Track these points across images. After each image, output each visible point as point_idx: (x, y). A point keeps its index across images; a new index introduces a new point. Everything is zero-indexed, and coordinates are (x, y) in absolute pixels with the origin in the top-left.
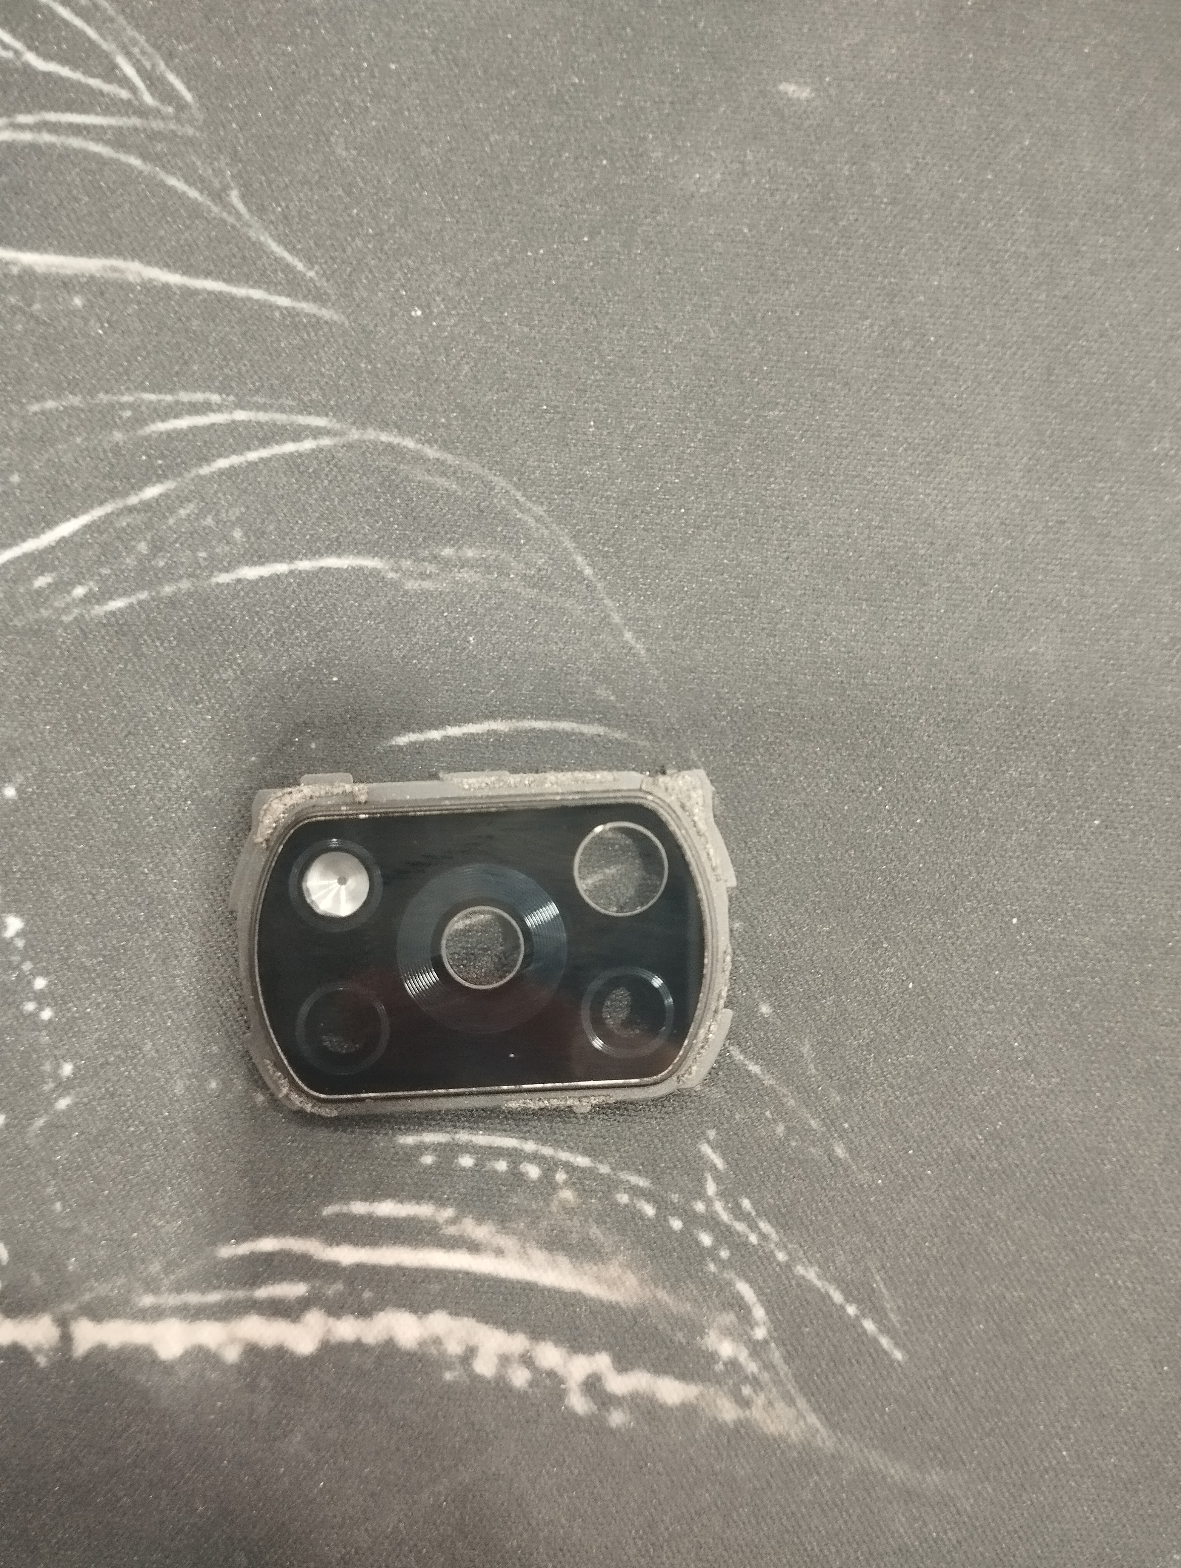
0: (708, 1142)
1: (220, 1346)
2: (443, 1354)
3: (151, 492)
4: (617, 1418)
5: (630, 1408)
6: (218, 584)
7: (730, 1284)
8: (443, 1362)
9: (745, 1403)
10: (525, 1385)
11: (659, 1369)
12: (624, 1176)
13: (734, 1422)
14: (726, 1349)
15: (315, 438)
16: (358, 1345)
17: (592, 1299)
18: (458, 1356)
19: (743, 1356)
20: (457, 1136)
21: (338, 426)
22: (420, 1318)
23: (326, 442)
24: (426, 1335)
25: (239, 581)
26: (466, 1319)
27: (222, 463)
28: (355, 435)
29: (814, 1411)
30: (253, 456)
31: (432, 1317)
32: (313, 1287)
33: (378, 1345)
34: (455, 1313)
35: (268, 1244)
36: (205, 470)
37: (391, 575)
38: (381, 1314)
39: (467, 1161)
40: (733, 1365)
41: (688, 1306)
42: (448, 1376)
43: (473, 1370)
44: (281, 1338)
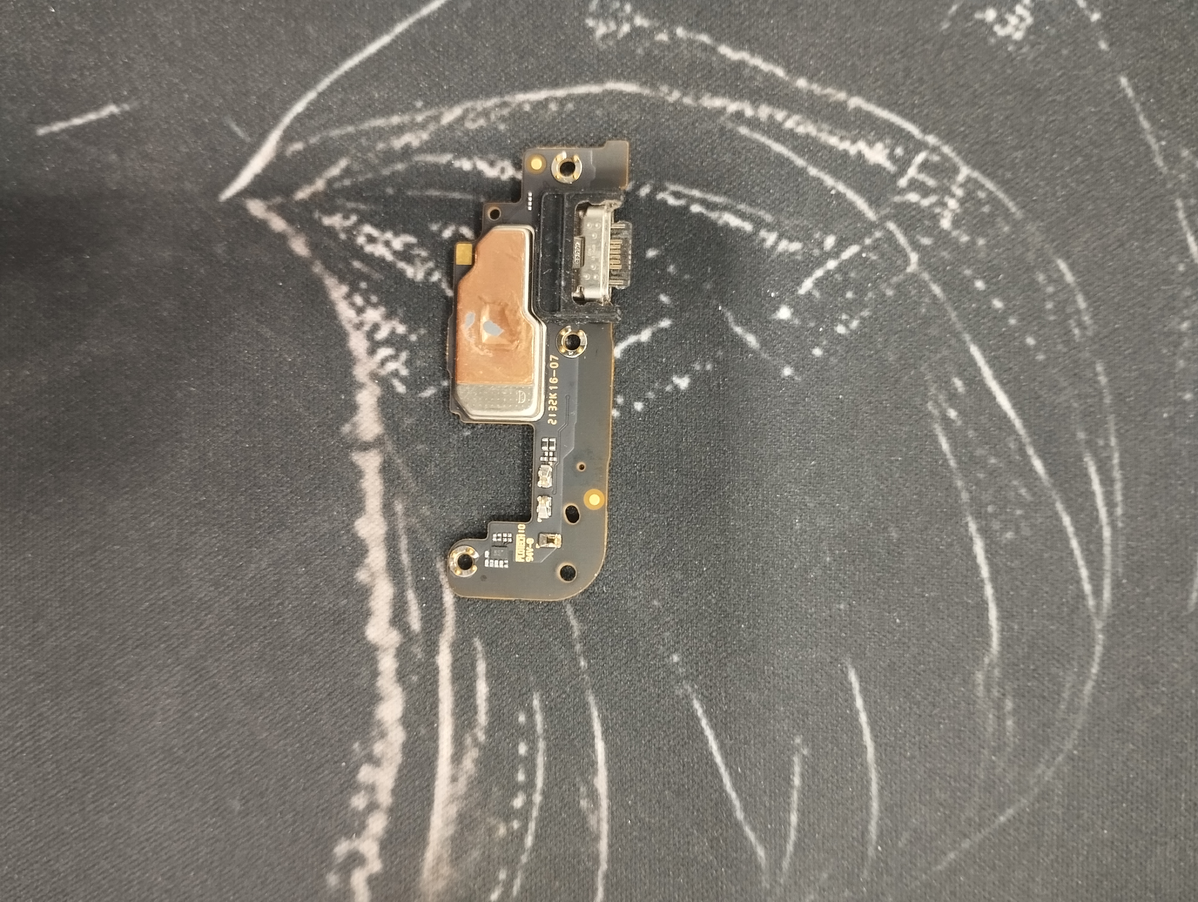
2: (374, 739)
5: (341, 889)
8: (367, 740)
10: (352, 806)
15: (1093, 593)
17: (422, 855)
20: (541, 740)
22: (399, 720)
26: (400, 755)
32: (418, 635)
33: (377, 689)
34: (405, 747)
38: (400, 690)
42: (356, 745)
43: (361, 765)
44: (377, 613)
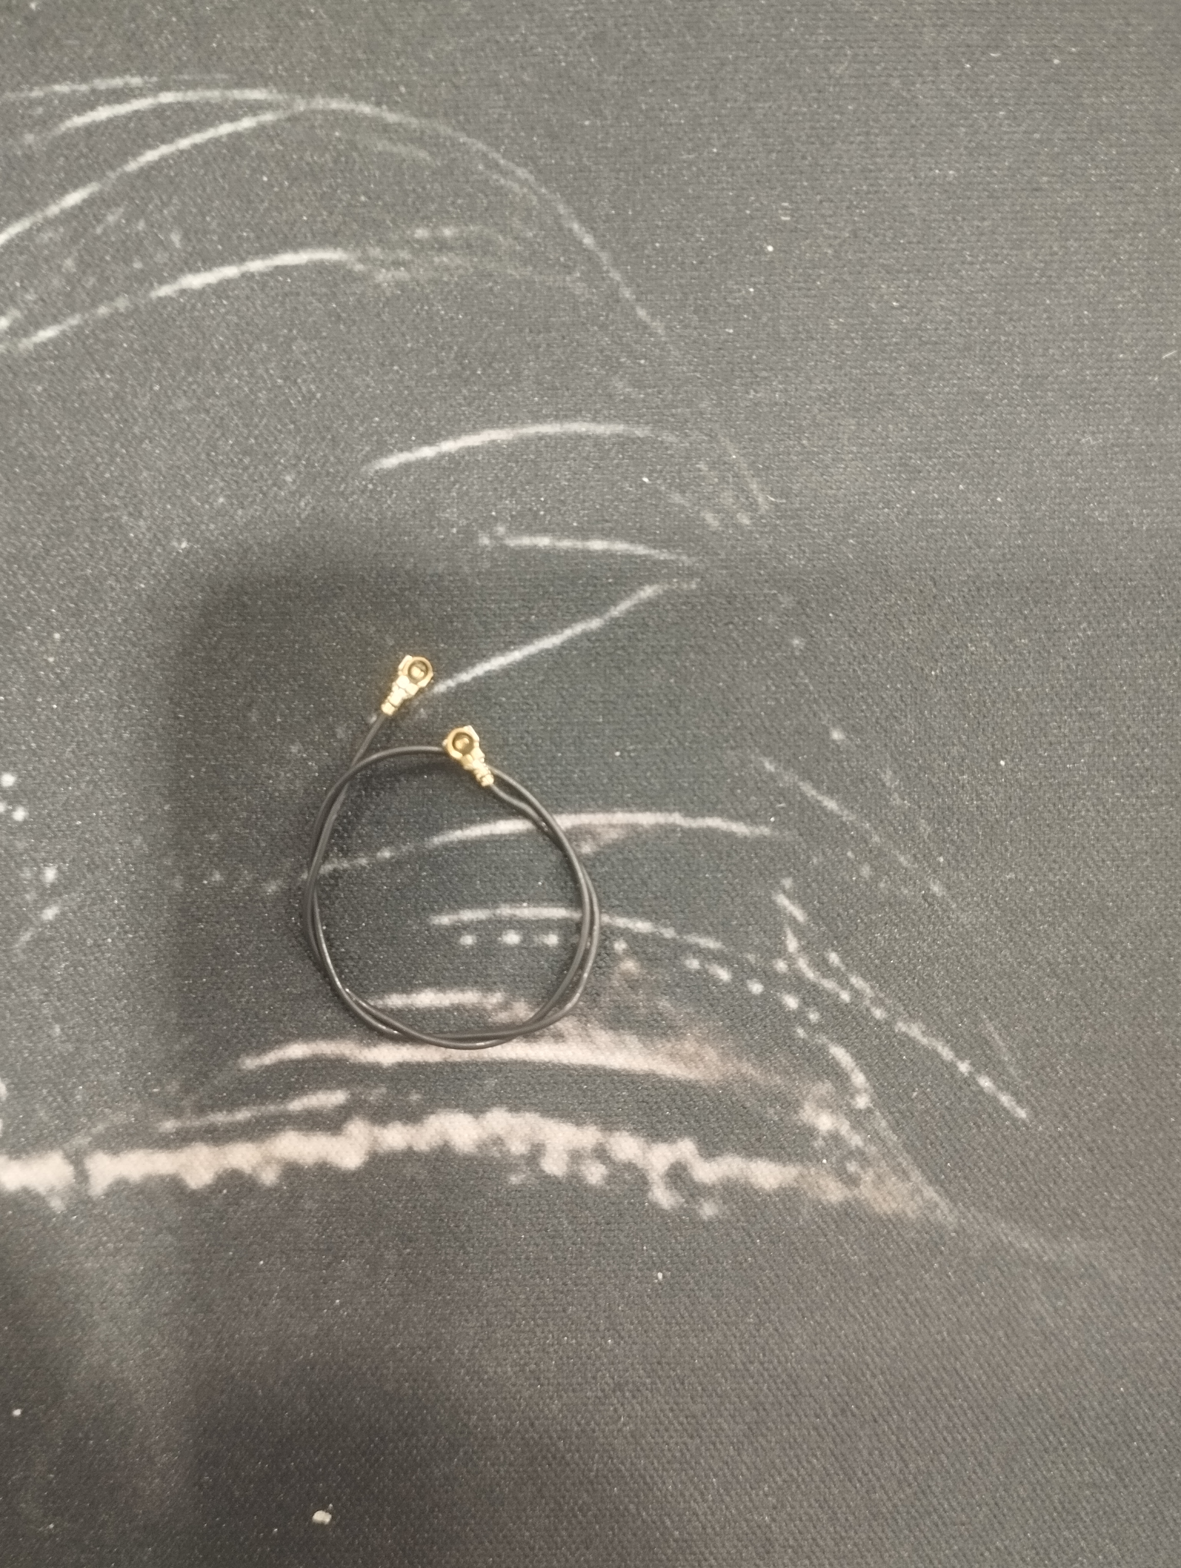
0: (784, 892)
1: (254, 1169)
2: (506, 1154)
3: (74, 198)
4: (708, 1210)
5: (722, 1197)
6: (160, 298)
7: (822, 1049)
8: (507, 1164)
9: (852, 1181)
10: (602, 1183)
11: (751, 1151)
12: (693, 939)
13: (841, 1204)
14: (825, 1122)
15: (255, 115)
16: (409, 1154)
17: (669, 1081)
18: (522, 1156)
19: (845, 1128)
20: (498, 912)
21: (280, 97)
22: (477, 1117)
23: (268, 117)
24: (485, 1136)
25: (183, 292)
26: (528, 1115)
27: (151, 156)
28: (300, 105)
29: (930, 1183)
30: (184, 143)
31: (489, 1115)
32: (352, 1095)
33: (433, 1151)
34: (515, 1108)
35: (297, 1051)
36: (132, 166)
37: (359, 267)
38: (432, 1118)
39: (512, 938)
40: (835, 1138)
41: (778, 1079)
42: (515, 1179)
43: (542, 1171)
44: (323, 1154)
